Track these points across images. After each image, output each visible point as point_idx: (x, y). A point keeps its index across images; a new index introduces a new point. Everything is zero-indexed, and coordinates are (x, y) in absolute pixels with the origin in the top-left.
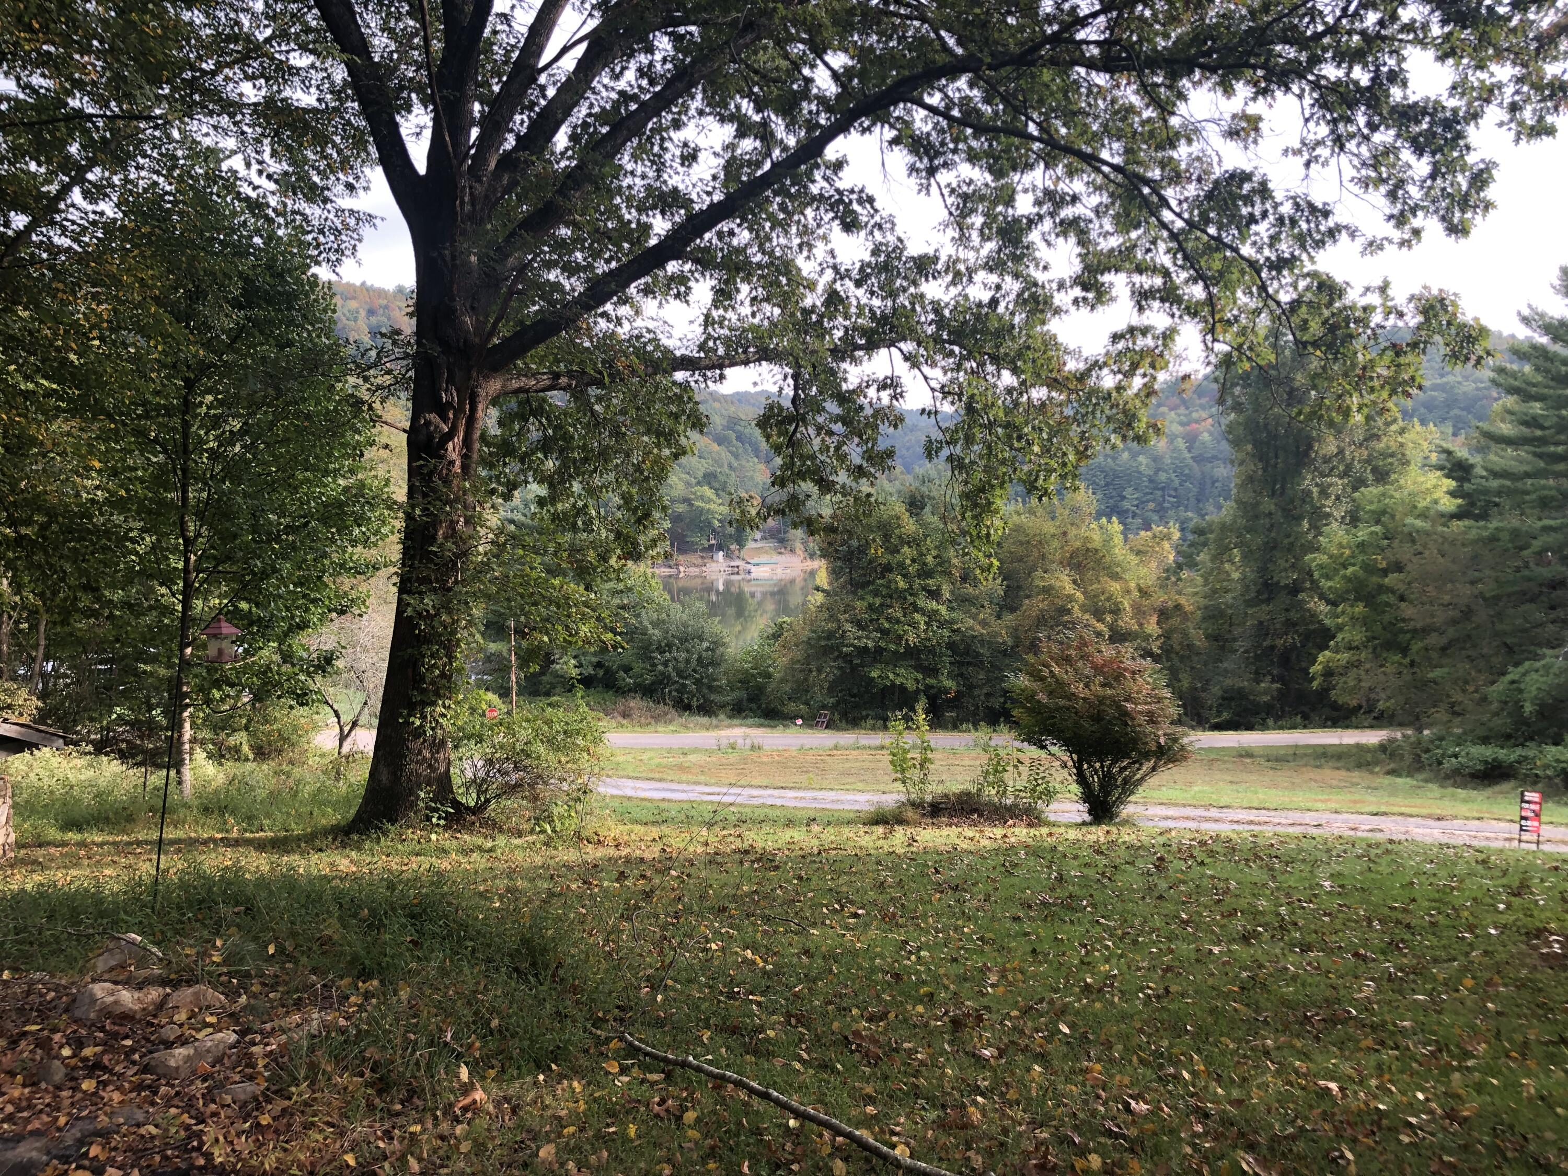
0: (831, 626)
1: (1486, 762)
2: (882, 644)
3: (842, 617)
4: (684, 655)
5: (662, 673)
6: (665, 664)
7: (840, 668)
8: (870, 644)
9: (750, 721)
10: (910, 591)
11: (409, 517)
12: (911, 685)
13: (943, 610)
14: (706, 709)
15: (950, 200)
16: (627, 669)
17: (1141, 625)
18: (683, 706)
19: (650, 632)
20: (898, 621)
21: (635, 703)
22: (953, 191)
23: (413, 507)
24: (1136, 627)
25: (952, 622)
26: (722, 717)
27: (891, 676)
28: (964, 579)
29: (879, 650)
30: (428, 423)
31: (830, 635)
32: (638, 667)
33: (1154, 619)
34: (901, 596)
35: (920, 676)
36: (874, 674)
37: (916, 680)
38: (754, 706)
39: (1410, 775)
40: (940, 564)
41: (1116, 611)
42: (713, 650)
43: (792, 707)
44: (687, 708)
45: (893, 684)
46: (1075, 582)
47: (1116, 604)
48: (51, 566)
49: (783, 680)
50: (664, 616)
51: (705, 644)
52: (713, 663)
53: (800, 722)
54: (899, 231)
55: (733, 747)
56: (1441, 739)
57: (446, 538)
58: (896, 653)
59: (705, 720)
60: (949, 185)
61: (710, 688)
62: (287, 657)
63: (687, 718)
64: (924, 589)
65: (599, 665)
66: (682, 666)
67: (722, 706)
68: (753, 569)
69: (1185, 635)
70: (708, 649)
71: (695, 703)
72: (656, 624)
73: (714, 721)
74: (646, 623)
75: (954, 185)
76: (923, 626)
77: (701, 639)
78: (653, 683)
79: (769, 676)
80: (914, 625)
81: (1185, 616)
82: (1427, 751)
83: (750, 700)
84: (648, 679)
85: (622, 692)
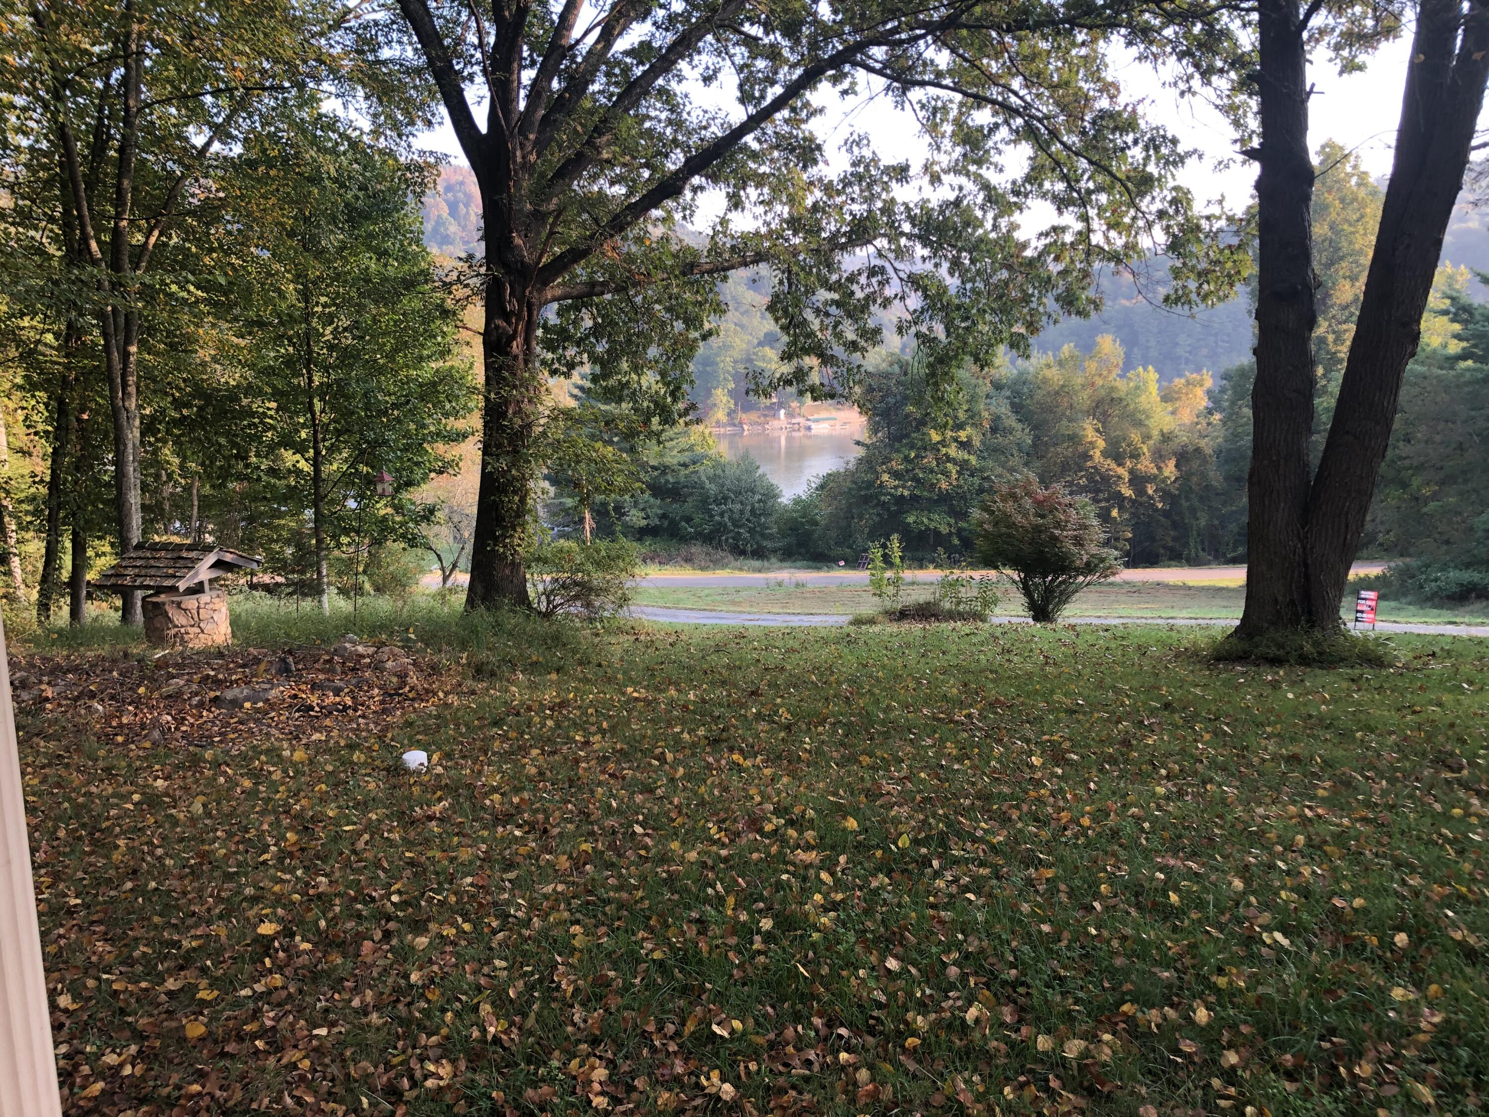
0: (870, 477)
1: (1462, 585)
2: (917, 492)
3: (879, 469)
4: (739, 506)
5: (720, 523)
6: (722, 515)
7: (879, 515)
8: (906, 493)
9: (799, 564)
10: (943, 443)
11: (487, 399)
12: (944, 530)
13: (973, 460)
14: (759, 554)
15: (922, 114)
16: (689, 520)
17: (1159, 468)
18: (739, 552)
19: (708, 486)
20: (932, 471)
21: (696, 549)
22: (923, 107)
23: (489, 392)
24: (1155, 471)
25: (982, 470)
26: (773, 560)
27: (925, 520)
28: (994, 430)
29: (914, 498)
30: (497, 327)
31: (870, 484)
32: (697, 518)
33: (1172, 463)
34: (935, 448)
35: (952, 521)
36: (911, 519)
37: (950, 525)
38: (803, 550)
39: (1396, 599)
40: (972, 417)
41: (1135, 456)
42: (765, 502)
43: (839, 551)
44: (743, 553)
45: (928, 529)
46: (1098, 430)
47: (1136, 449)
48: (209, 441)
49: (827, 528)
50: (719, 472)
51: (757, 497)
52: (766, 513)
53: (842, 563)
54: (873, 146)
55: (780, 584)
56: (1427, 566)
57: (514, 413)
58: (929, 499)
59: (757, 564)
60: (920, 102)
61: (763, 536)
62: (398, 508)
63: (741, 561)
64: (956, 440)
65: (664, 516)
66: (737, 516)
67: (774, 551)
68: (813, 426)
69: (1203, 475)
70: (760, 501)
71: (749, 548)
72: (712, 479)
73: (766, 563)
74: (704, 478)
75: (924, 101)
76: (954, 476)
77: (753, 491)
78: (711, 532)
79: (816, 523)
80: (946, 474)
81: (1204, 459)
82: (1413, 576)
83: (799, 545)
84: (707, 529)
85: (684, 539)
